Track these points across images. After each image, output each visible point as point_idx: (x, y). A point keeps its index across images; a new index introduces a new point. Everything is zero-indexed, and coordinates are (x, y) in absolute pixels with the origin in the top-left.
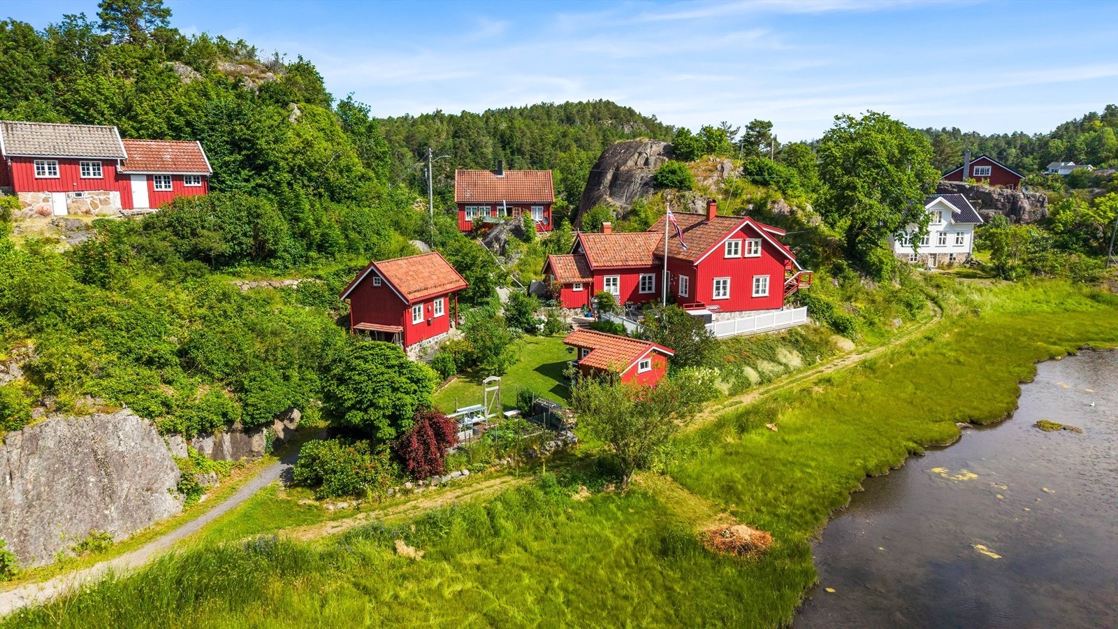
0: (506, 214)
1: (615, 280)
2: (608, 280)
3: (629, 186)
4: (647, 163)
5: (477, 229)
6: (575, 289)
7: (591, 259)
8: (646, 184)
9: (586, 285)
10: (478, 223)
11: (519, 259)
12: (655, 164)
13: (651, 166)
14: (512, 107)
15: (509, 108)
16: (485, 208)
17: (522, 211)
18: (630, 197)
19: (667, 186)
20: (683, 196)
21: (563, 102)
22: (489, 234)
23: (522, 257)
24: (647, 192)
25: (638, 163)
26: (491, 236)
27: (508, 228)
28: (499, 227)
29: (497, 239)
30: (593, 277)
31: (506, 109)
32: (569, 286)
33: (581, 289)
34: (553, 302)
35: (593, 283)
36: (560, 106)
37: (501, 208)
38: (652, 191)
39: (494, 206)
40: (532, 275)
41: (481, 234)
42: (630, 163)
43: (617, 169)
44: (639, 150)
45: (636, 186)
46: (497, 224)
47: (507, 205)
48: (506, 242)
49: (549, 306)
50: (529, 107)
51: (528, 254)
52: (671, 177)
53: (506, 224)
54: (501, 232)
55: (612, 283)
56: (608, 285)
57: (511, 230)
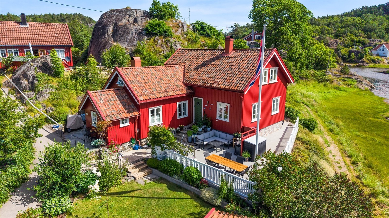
0: (32, 53)
1: (158, 110)
2: (152, 112)
3: (127, 34)
4: (135, 20)
5: (6, 68)
6: (122, 125)
7: (135, 93)
8: (140, 33)
9: (132, 120)
10: (7, 63)
11: (50, 93)
12: (142, 22)
13: (140, 23)
14: (34, 14)
15: (33, 15)
16: (13, 50)
17: (47, 52)
18: (130, 42)
19: (156, 34)
20: (169, 41)
21: (59, 13)
22: (18, 71)
23: (54, 91)
24: (143, 38)
25: (130, 21)
26: (19, 73)
27: (36, 65)
28: (27, 65)
29: (25, 76)
30: (139, 110)
31: (32, 15)
32: (116, 123)
33: (128, 124)
34: (100, 141)
35: (139, 117)
36: (58, 15)
37: (28, 50)
38: (145, 38)
39: (21, 48)
40: (67, 109)
41: (10, 71)
42: (124, 21)
43: (116, 25)
44: (129, 13)
45: (133, 35)
46: (24, 63)
47: (33, 47)
48: (34, 78)
49: (97, 147)
50: (43, 15)
51: (59, 88)
52: (158, 28)
53: (33, 61)
54: (28, 69)
55: (155, 113)
56: (152, 116)
57: (39, 67)
